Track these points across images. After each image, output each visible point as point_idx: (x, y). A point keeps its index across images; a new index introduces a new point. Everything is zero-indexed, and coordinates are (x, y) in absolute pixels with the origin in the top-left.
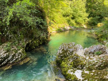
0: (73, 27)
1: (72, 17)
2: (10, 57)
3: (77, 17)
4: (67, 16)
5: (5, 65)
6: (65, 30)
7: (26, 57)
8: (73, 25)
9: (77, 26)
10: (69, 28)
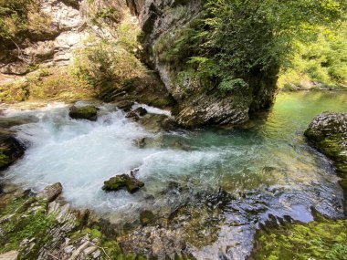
0: (320, 85)
1: (326, 61)
2: (235, 116)
3: (336, 63)
4: (310, 58)
5: (226, 124)
6: (300, 88)
7: (248, 122)
8: (320, 80)
9: (332, 84)
10: (309, 85)
